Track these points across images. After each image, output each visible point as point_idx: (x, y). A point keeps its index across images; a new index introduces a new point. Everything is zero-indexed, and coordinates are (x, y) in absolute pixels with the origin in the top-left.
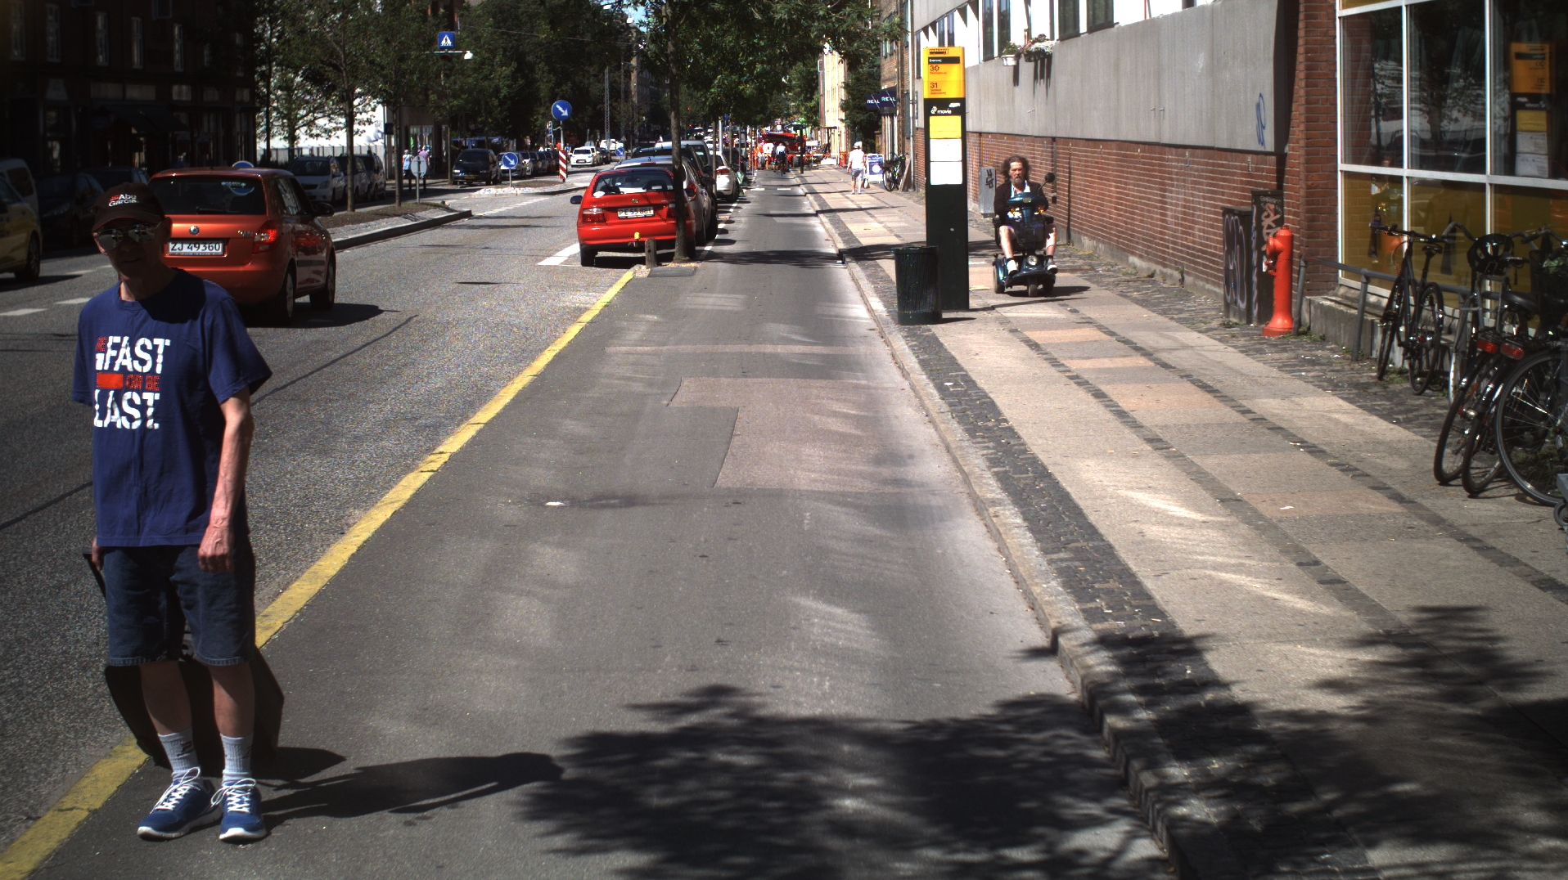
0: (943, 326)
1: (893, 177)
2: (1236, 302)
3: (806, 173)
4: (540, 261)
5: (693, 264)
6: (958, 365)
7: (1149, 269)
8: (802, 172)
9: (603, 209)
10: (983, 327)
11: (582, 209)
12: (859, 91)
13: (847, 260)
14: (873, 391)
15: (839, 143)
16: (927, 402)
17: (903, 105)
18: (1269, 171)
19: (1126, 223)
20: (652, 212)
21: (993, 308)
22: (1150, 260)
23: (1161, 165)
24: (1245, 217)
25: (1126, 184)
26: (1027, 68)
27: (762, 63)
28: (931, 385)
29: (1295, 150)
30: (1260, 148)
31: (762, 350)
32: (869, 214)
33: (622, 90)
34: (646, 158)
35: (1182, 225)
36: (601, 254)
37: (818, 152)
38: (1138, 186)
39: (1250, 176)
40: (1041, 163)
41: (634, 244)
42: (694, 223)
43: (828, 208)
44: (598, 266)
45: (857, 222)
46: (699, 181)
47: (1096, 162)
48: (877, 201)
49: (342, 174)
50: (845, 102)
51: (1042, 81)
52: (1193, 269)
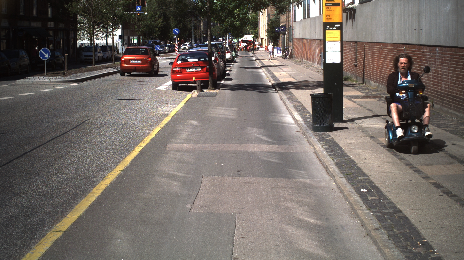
0: (336, 133)
1: (285, 54)
3: (255, 52)
4: (157, 87)
5: (216, 91)
8: (254, 52)
9: (181, 68)
10: (355, 134)
11: (173, 68)
12: (272, 26)
13: (277, 89)
15: (265, 43)
17: (288, 31)
20: (200, 69)
21: (353, 120)
23: (419, 54)
27: (243, 14)
28: (354, 191)
31: (247, 149)
32: (280, 68)
33: (198, 26)
34: (200, 48)
36: (180, 85)
37: (258, 46)
40: (349, 51)
41: (193, 82)
42: (216, 74)
43: (265, 65)
44: (179, 90)
45: (276, 71)
46: (219, 56)
47: (379, 52)
48: (281, 63)
49: (102, 52)
50: (268, 30)
51: (350, 20)
52: (440, 102)
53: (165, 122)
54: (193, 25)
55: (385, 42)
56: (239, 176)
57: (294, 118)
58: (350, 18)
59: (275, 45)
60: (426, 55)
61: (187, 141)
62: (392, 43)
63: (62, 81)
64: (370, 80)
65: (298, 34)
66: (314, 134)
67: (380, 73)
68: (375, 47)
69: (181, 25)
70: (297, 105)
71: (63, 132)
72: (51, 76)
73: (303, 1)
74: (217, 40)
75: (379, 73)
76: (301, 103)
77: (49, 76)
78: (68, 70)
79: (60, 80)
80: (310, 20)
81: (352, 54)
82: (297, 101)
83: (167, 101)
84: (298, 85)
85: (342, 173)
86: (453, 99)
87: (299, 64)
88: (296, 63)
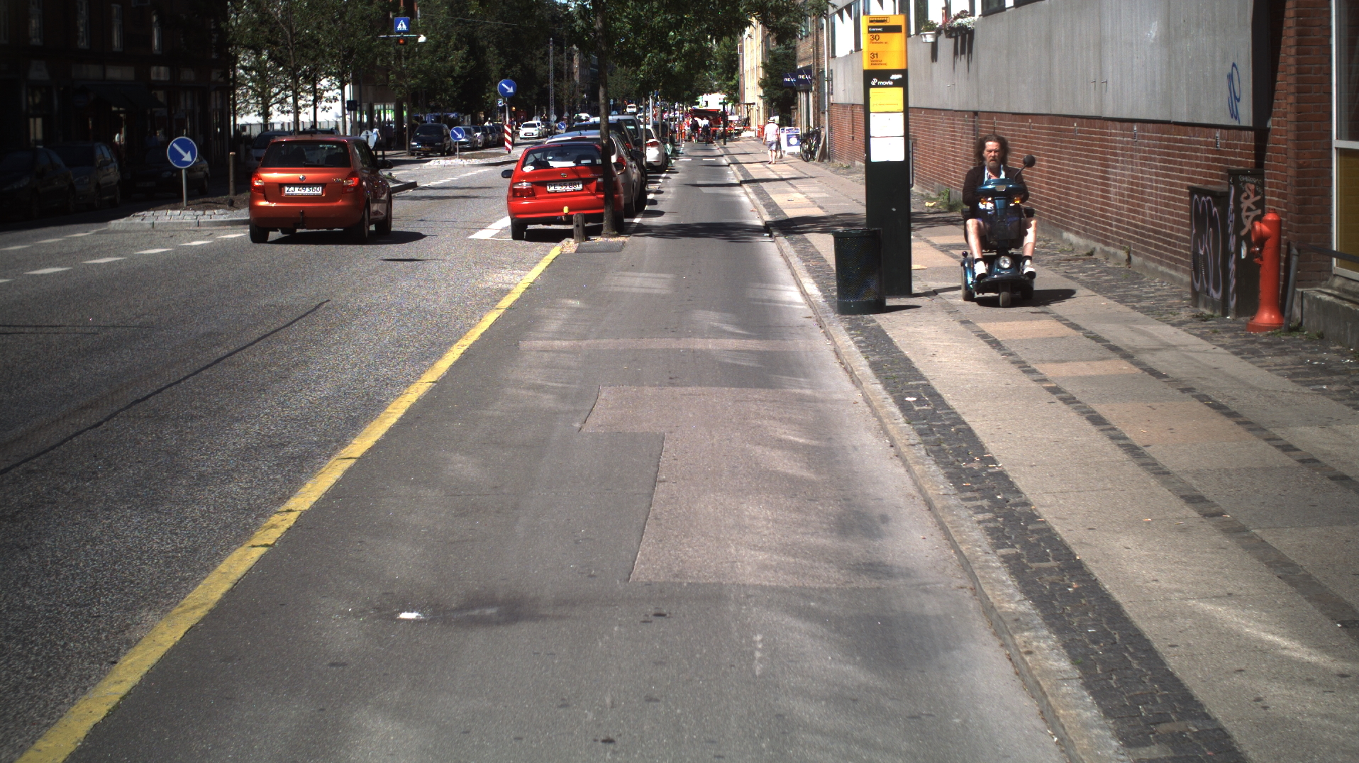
0: (887, 315)
1: (810, 148)
2: (1208, 292)
3: (728, 144)
4: (472, 234)
5: (621, 239)
6: (916, 370)
7: (1087, 246)
8: (725, 144)
9: (533, 183)
10: (930, 318)
11: (513, 183)
12: (776, 70)
13: (776, 234)
14: (820, 405)
15: (757, 117)
16: (890, 427)
17: (818, 82)
18: (1244, 147)
19: (1059, 198)
20: (580, 187)
21: (935, 292)
22: (1088, 237)
23: (1101, 140)
24: (1221, 198)
25: (1059, 158)
26: (946, 45)
27: (690, 42)
28: (891, 400)
29: (1281, 126)
30: (1235, 123)
31: (691, 347)
32: (790, 184)
33: (565, 72)
34: (578, 132)
35: (1128, 203)
36: (530, 227)
37: (738, 125)
38: (1074, 161)
39: (1218, 152)
40: (962, 137)
41: (563, 219)
42: (622, 197)
43: (751, 178)
44: (529, 239)
45: (780, 192)
46: (628, 154)
47: (1023, 136)
48: (798, 172)
50: (764, 80)
51: (963, 56)
52: (1143, 249)
53: (506, 302)
54: (551, 67)
55: (1035, 112)
56: (673, 385)
57: (804, 293)
58: (963, 52)
59: (786, 121)
60: (1116, 142)
61: (561, 335)
62: (1050, 115)
63: (227, 221)
65: (842, 90)
66: (840, 319)
69: (517, 68)
71: (281, 325)
72: (199, 209)
74: (621, 110)
76: (825, 261)
77: (195, 210)
78: (236, 194)
79: (222, 219)
81: (968, 142)
82: (818, 258)
83: (502, 262)
84: (828, 224)
85: (878, 377)
86: (1165, 242)
87: (844, 174)
88: (836, 170)
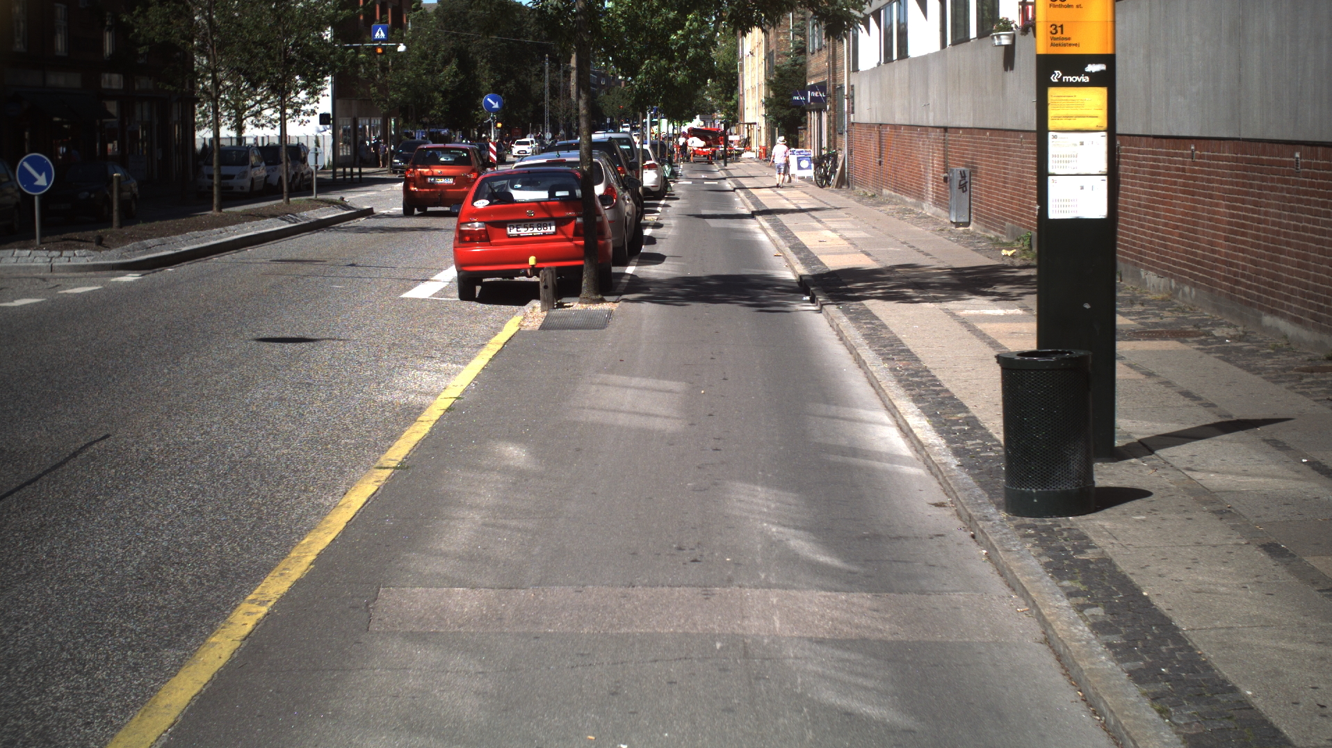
1: (825, 171)
4: (410, 288)
5: (606, 306)
8: (726, 165)
9: (486, 223)
11: (460, 224)
12: (782, 87)
13: (821, 299)
15: (759, 139)
17: (835, 100)
20: (553, 228)
27: (696, 46)
31: (737, 625)
32: (814, 217)
33: (562, 89)
34: (557, 154)
36: (485, 281)
37: (739, 146)
41: (529, 271)
42: (610, 242)
43: (765, 208)
44: (483, 299)
45: (804, 229)
46: (621, 181)
47: (1178, 169)
48: (815, 201)
49: (263, 164)
50: (767, 98)
54: (547, 84)
59: (793, 143)
61: (471, 565)
62: (1238, 139)
63: (90, 266)
64: (1142, 266)
65: (866, 109)
66: (1018, 527)
67: (1183, 244)
68: (1161, 153)
69: (511, 84)
70: (907, 370)
72: (55, 249)
73: (885, 7)
74: (615, 128)
75: (1178, 242)
76: (917, 360)
77: (50, 250)
78: (121, 227)
79: (83, 262)
80: (909, 64)
82: (903, 351)
83: (432, 345)
84: (890, 284)
87: (871, 205)
88: (862, 198)
